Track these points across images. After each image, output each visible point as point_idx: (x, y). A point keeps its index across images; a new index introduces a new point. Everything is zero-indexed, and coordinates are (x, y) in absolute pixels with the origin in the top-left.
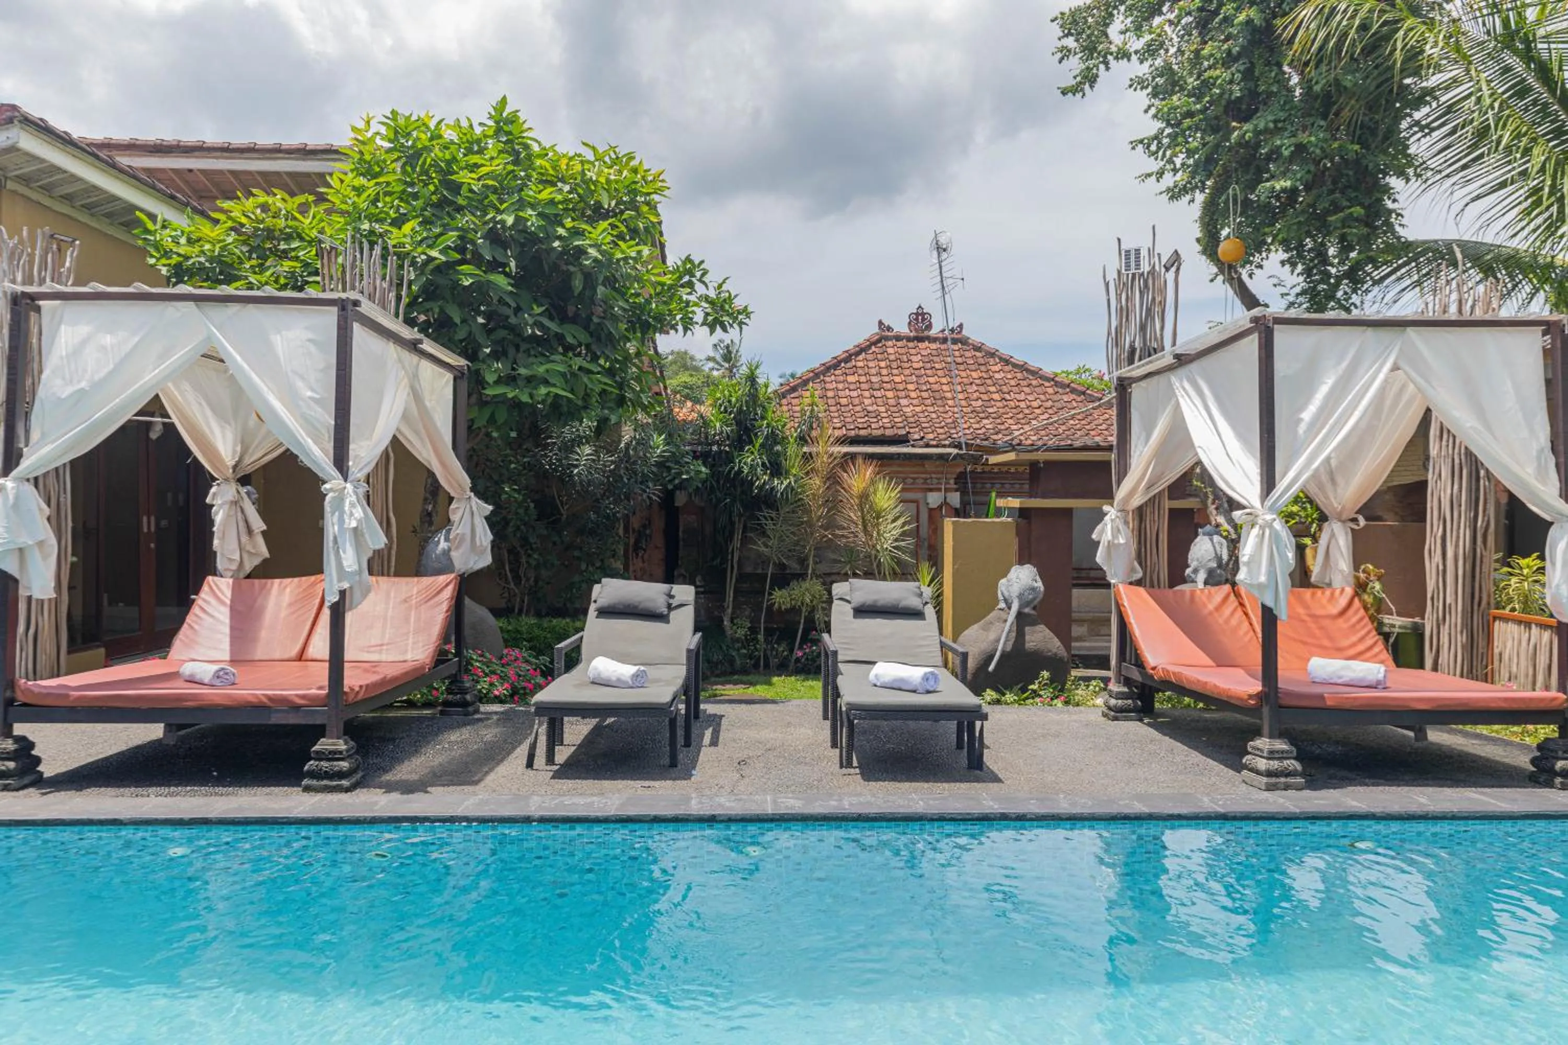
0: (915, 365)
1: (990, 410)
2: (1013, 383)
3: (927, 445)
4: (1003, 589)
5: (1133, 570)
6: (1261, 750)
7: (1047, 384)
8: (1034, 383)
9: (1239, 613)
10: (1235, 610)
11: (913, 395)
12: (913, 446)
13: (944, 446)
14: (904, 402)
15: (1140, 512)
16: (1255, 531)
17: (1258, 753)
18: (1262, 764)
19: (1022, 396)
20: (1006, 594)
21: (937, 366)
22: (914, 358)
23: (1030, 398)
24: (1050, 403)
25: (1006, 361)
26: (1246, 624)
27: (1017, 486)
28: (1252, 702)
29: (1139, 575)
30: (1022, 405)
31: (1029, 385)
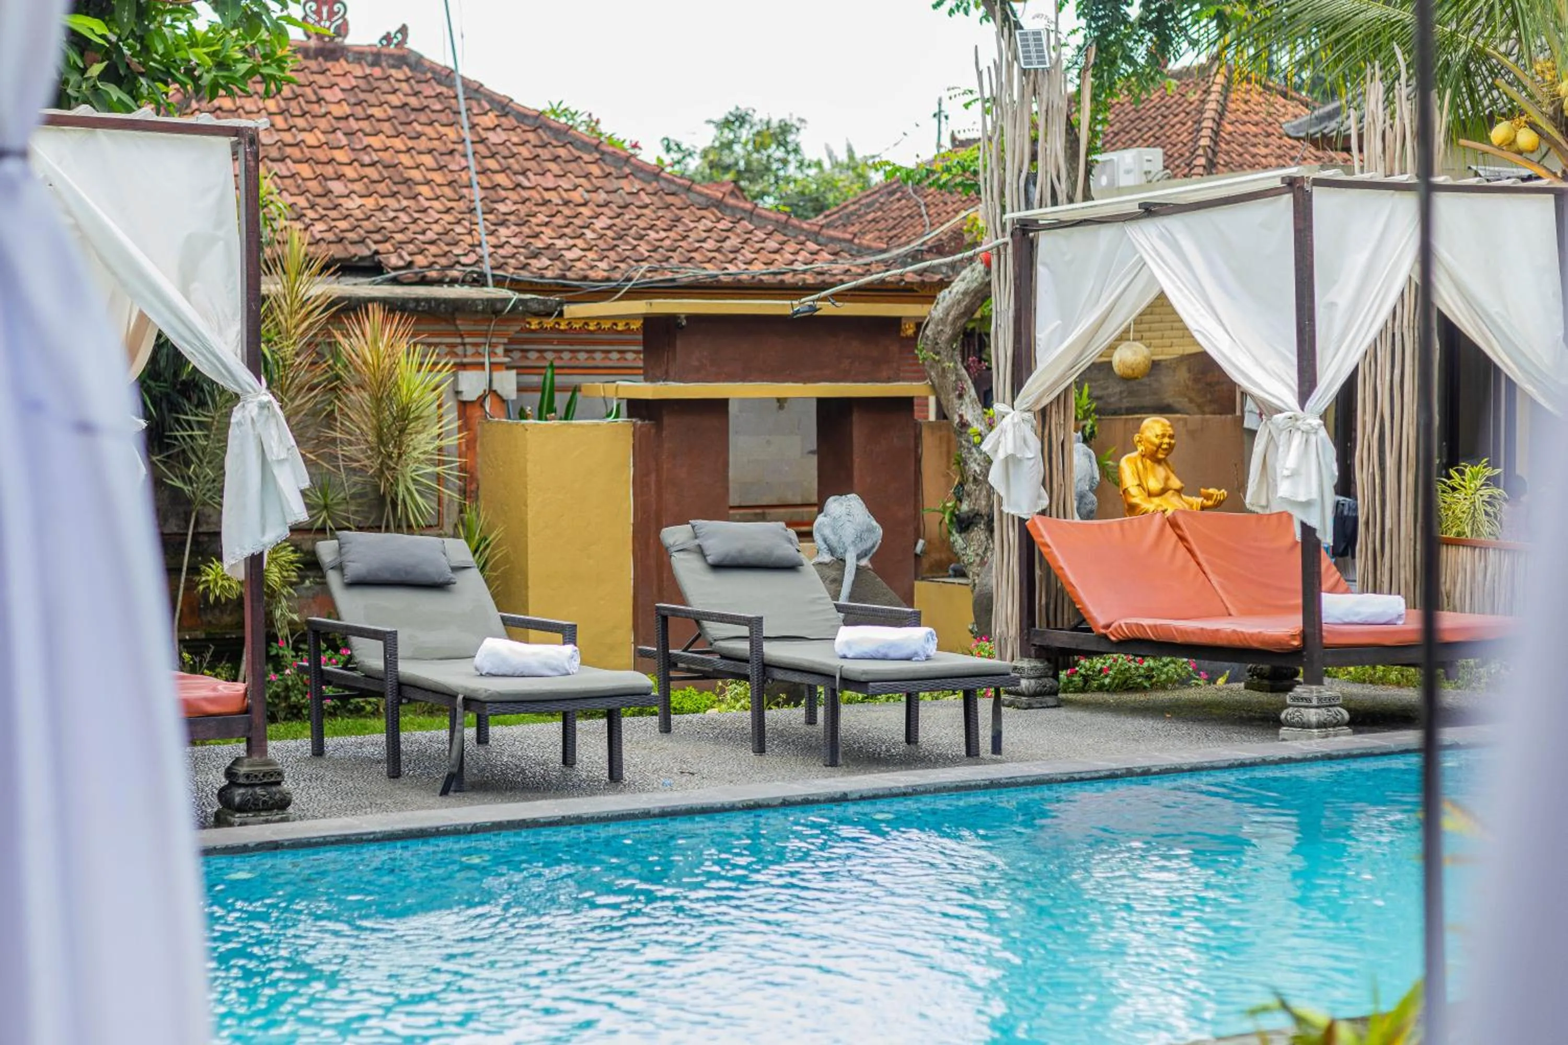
0: (337, 111)
1: (502, 208)
2: (525, 152)
3: (424, 281)
4: (827, 532)
5: (1039, 497)
6: (1310, 700)
7: (587, 157)
8: (562, 152)
9: (1182, 550)
10: (1176, 547)
11: (350, 172)
12: (395, 281)
13: (453, 282)
14: (337, 187)
15: (1044, 414)
16: (1297, 439)
17: (1306, 702)
18: (1312, 715)
19: (549, 181)
20: (833, 539)
21: (377, 112)
22: (326, 94)
23: (564, 183)
24: (602, 196)
25: (503, 107)
26: (1193, 563)
27: (615, 356)
28: (1296, 643)
29: (1045, 503)
30: (552, 196)
31: (555, 159)
